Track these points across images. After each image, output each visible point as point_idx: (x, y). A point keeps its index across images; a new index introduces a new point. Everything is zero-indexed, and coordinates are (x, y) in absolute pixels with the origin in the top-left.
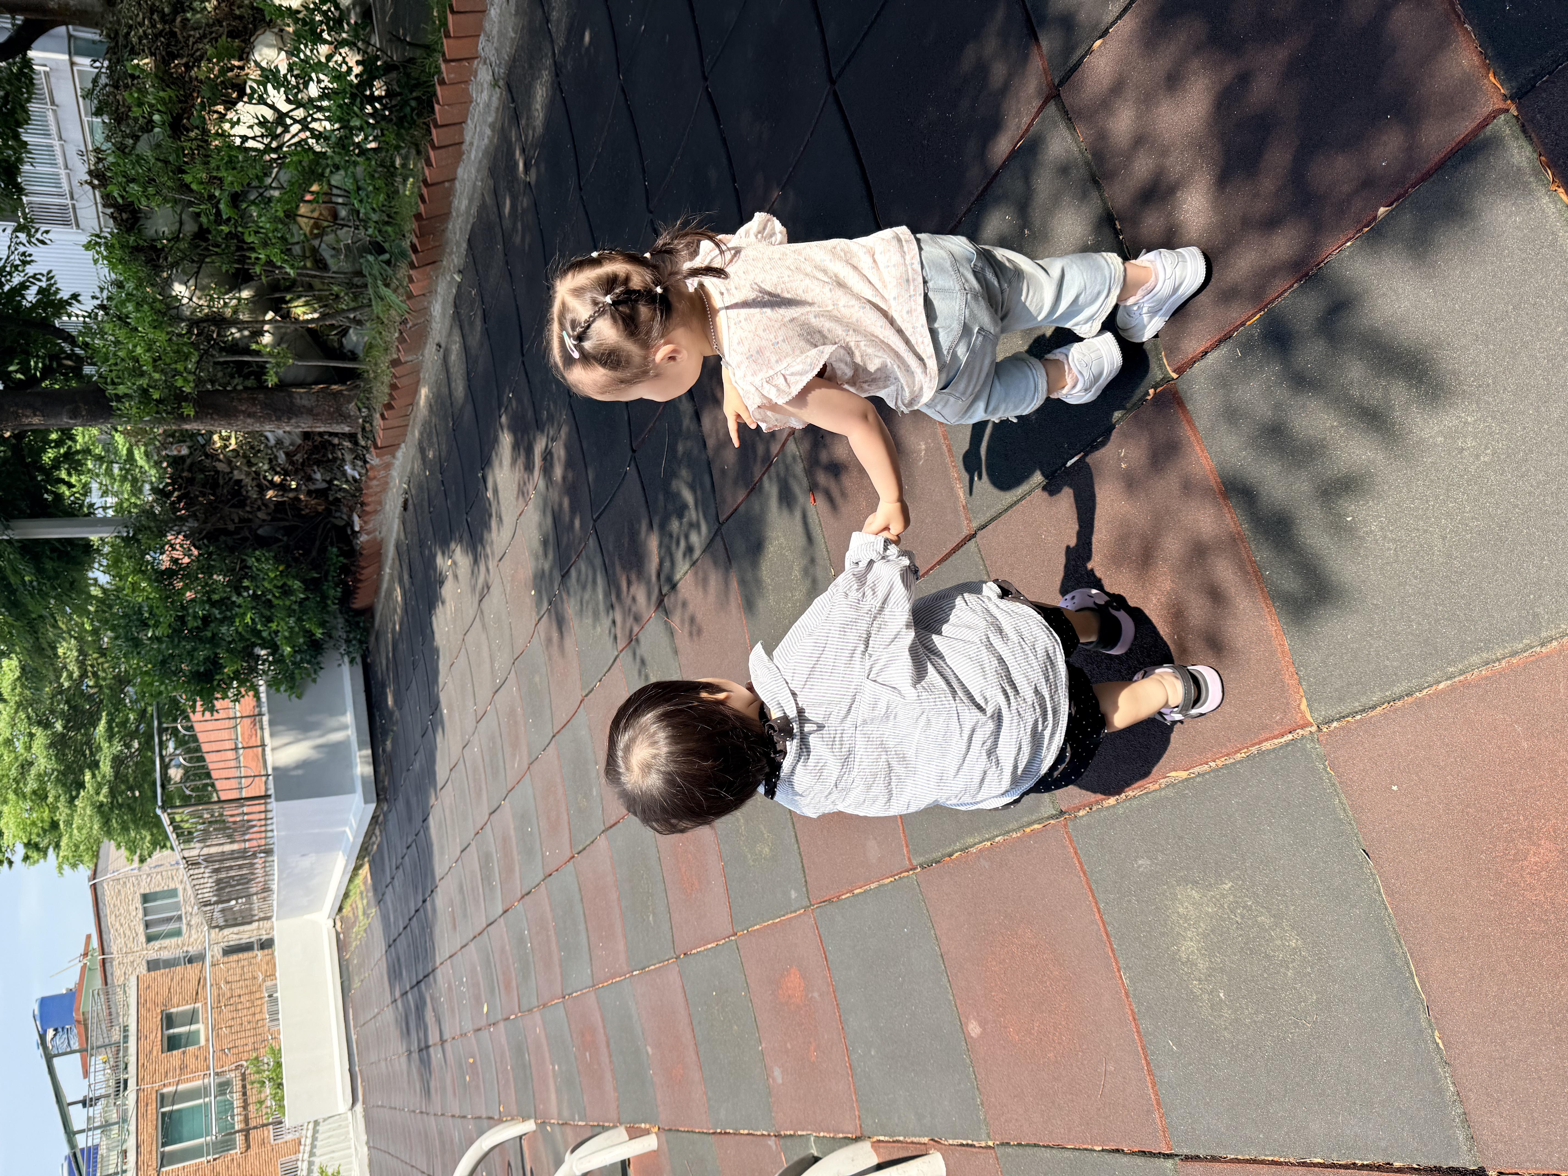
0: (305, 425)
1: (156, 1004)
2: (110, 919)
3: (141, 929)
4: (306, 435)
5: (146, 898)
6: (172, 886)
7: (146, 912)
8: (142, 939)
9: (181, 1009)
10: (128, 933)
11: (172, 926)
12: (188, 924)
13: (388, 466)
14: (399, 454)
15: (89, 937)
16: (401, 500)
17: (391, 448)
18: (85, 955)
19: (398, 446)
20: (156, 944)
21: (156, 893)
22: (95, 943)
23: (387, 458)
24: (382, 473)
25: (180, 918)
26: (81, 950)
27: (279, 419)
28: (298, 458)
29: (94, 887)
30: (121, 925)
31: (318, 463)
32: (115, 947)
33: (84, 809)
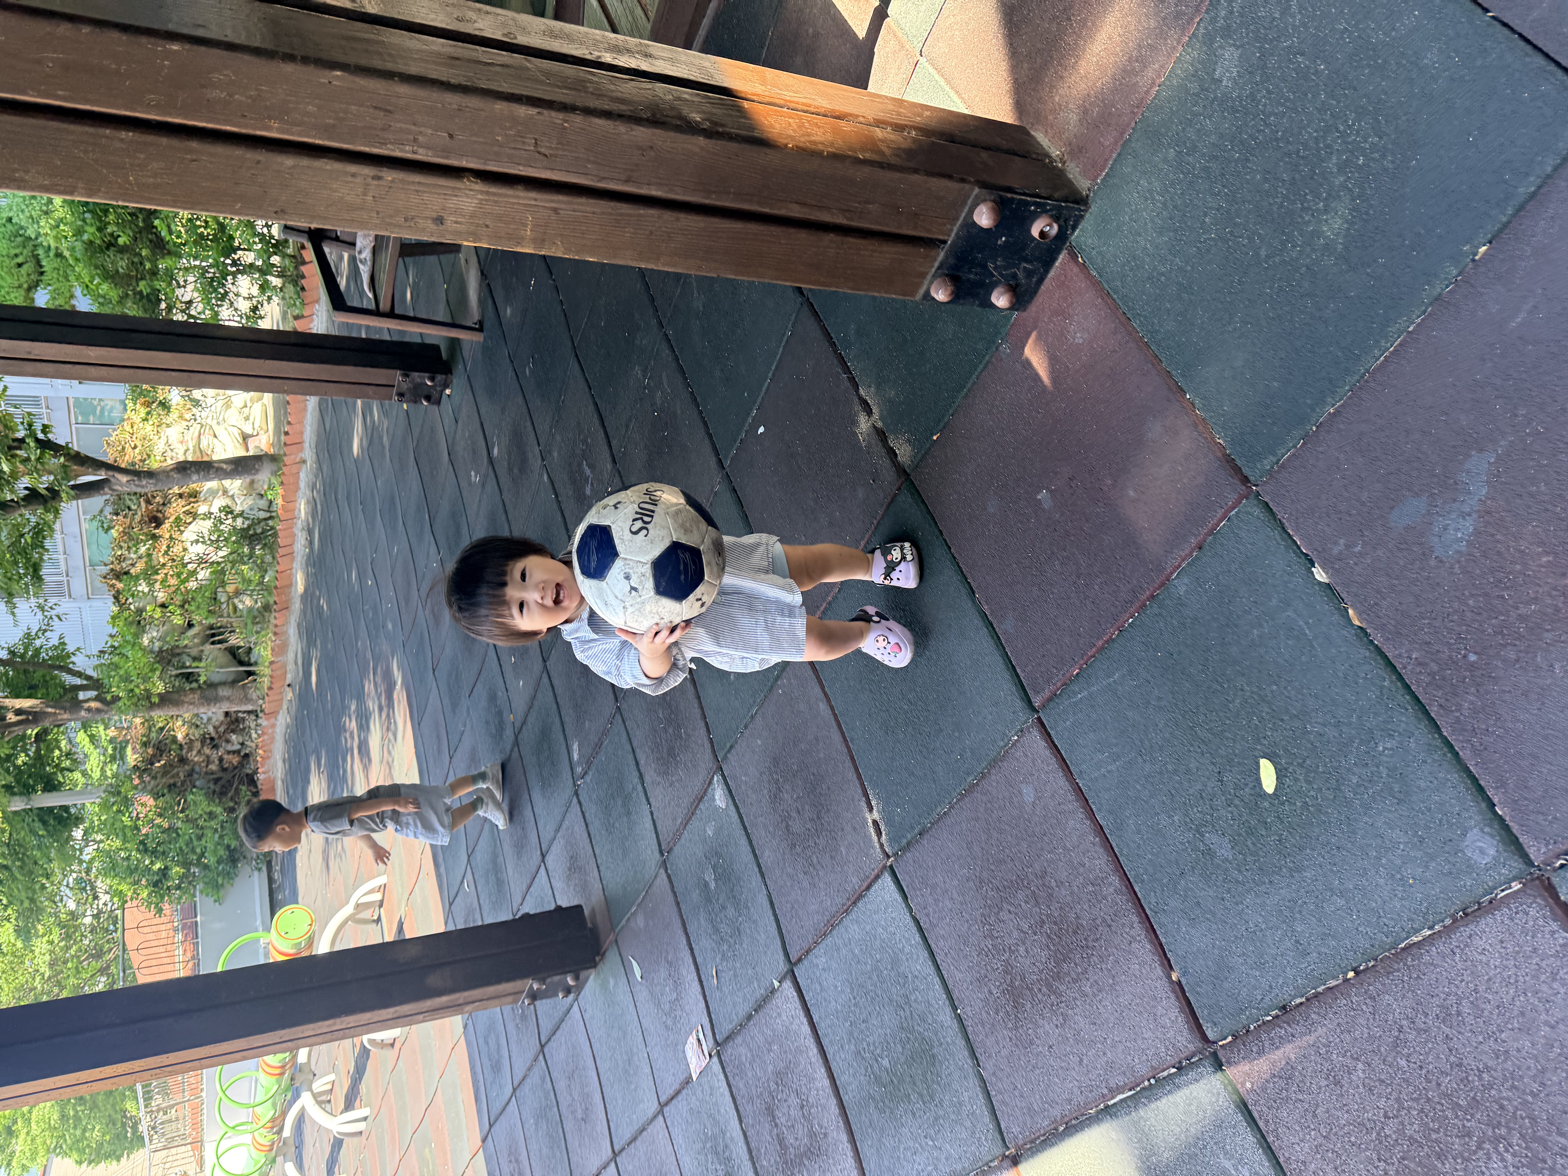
0: (225, 707)
4: (227, 714)
13: (273, 726)
17: (274, 714)
19: (278, 712)
23: (272, 721)
24: (270, 731)
27: (209, 704)
28: (222, 729)
31: (233, 731)
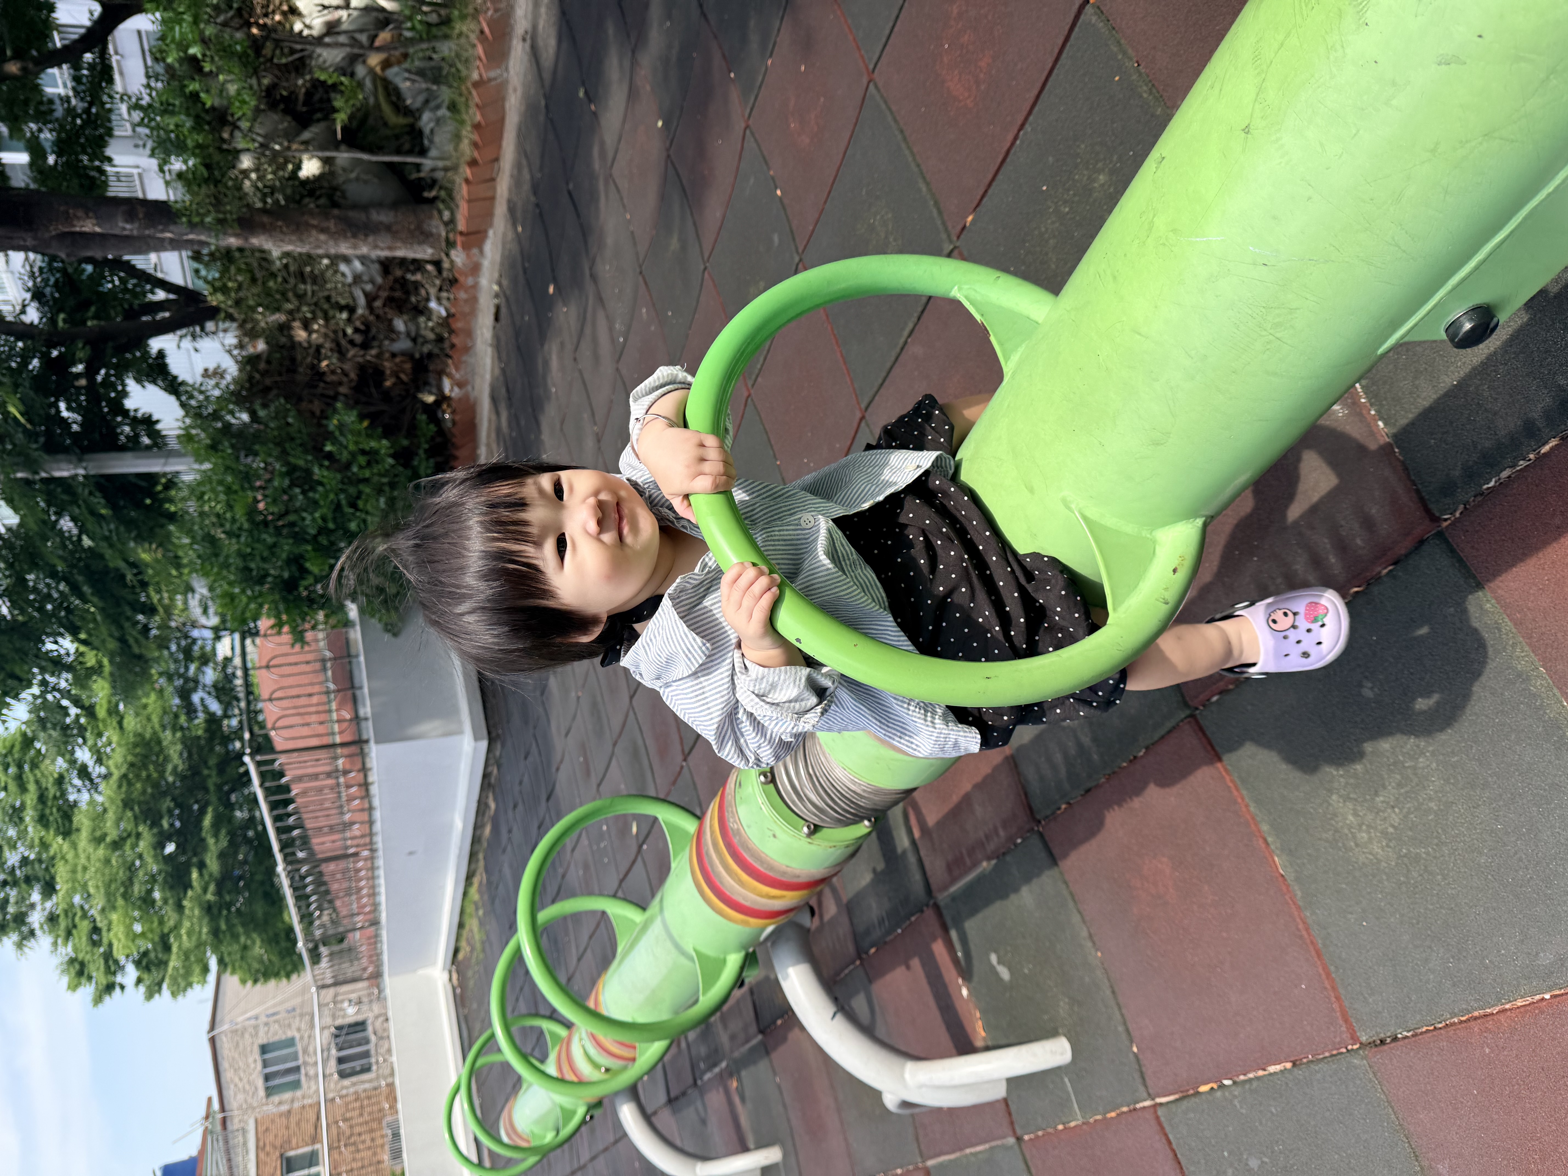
0: (384, 247)
1: (275, 1147)
2: (228, 1075)
3: (260, 1083)
4: (386, 265)
5: (264, 1049)
6: (290, 1034)
7: (265, 1064)
8: (262, 1093)
9: (300, 1151)
10: (247, 1087)
11: (290, 1078)
12: (306, 1075)
14: (488, 247)
15: (210, 1100)
16: (492, 310)
18: (207, 1117)
19: (486, 229)
20: (276, 1099)
21: (274, 1043)
22: (216, 1106)
25: (297, 1069)
26: (203, 1113)
29: (213, 1041)
30: (241, 1079)
32: (234, 1101)
33: (192, 909)
